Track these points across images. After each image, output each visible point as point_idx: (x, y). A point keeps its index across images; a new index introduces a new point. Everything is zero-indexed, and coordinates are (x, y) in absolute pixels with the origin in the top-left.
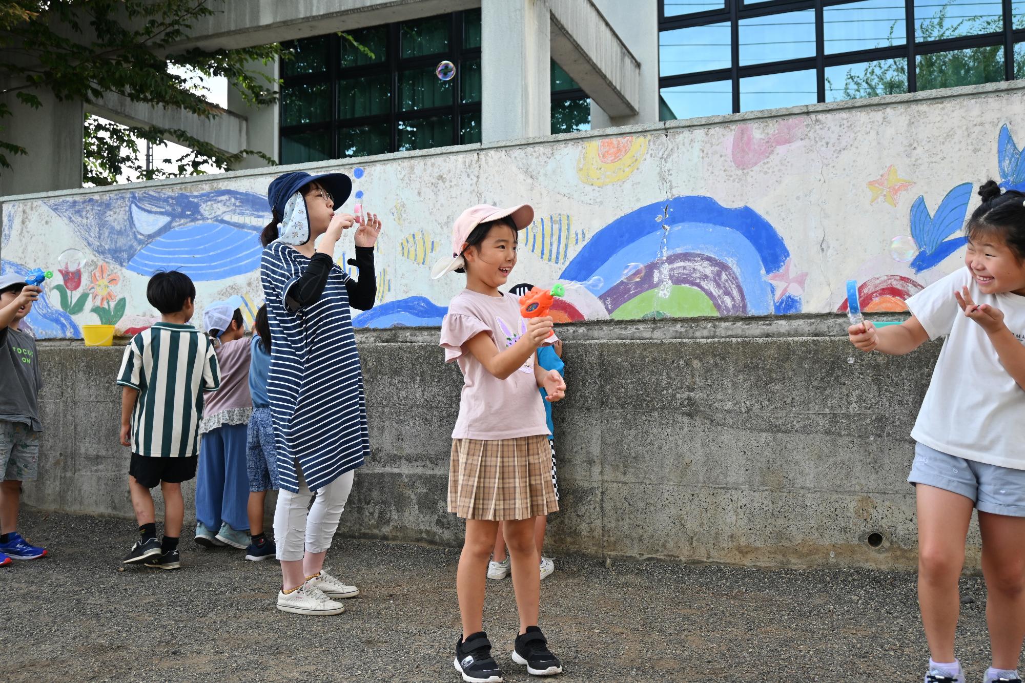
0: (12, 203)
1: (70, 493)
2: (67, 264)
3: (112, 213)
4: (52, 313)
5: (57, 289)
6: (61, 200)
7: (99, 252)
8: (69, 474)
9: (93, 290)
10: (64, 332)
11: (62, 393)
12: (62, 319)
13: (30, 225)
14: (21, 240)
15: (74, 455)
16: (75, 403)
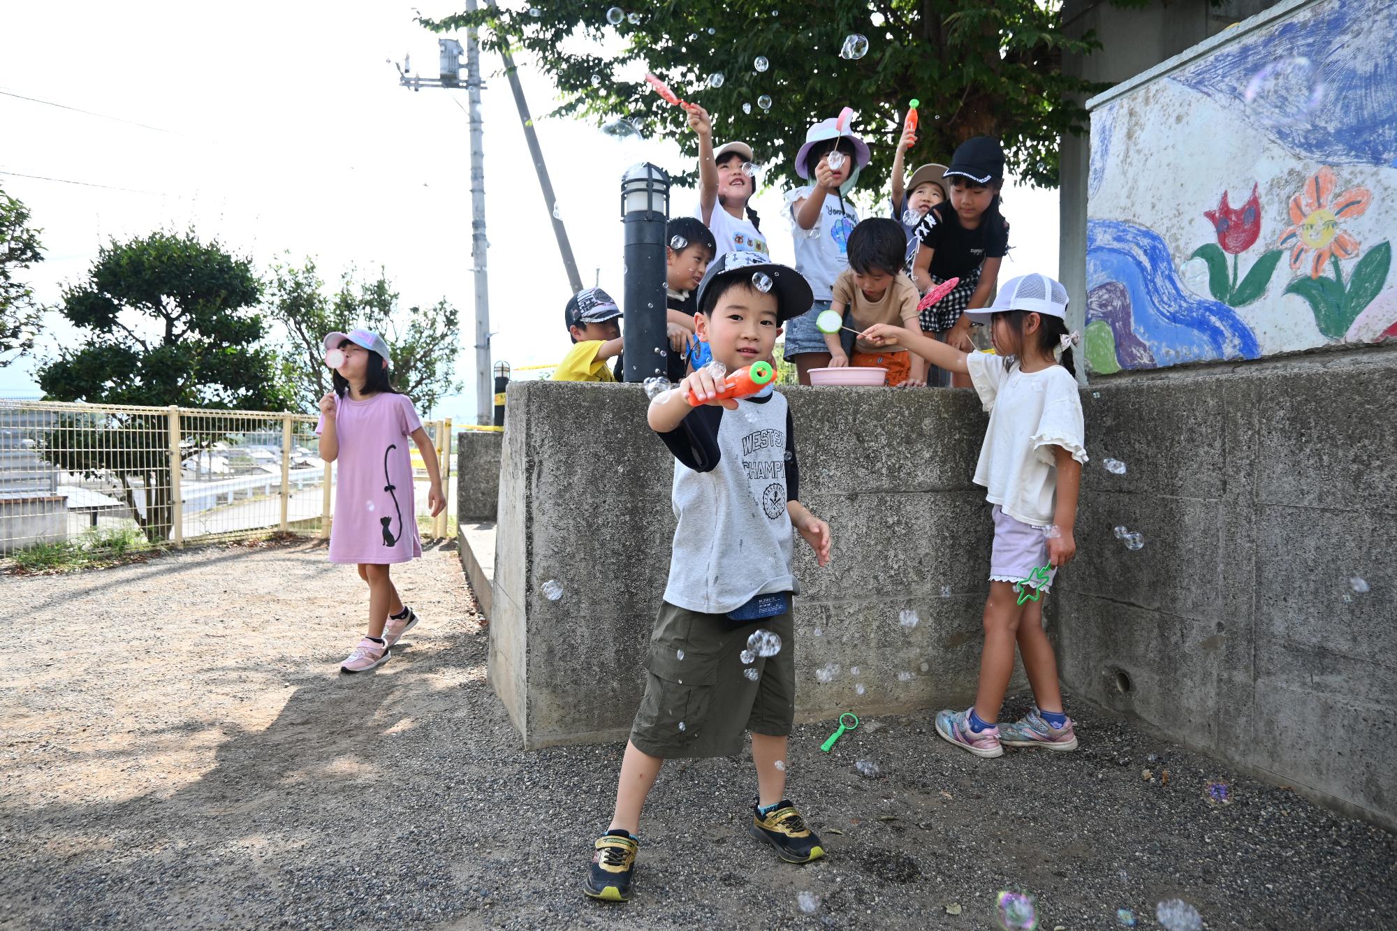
0: (1108, 106)
1: (1243, 720)
2: (1226, 194)
3: (1346, 38)
4: (1190, 310)
5: (1203, 256)
6: (1212, 58)
7: (1308, 147)
8: (1240, 677)
9: (1293, 240)
10: (1218, 347)
11: (1225, 483)
12: (1213, 319)
13: (1142, 136)
14: (1124, 173)
15: (1253, 635)
16: (1258, 509)
